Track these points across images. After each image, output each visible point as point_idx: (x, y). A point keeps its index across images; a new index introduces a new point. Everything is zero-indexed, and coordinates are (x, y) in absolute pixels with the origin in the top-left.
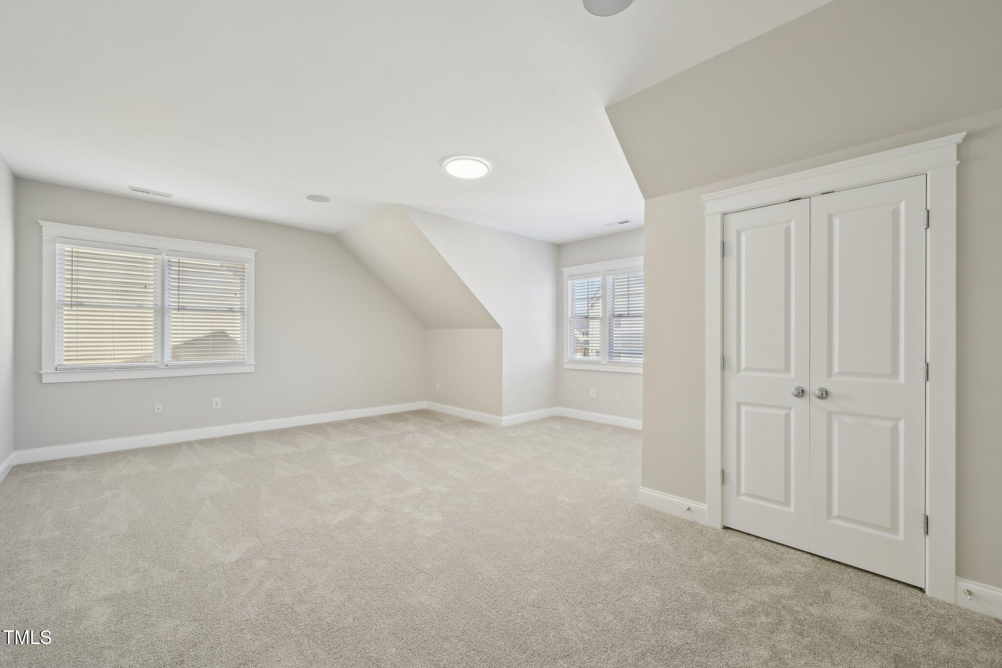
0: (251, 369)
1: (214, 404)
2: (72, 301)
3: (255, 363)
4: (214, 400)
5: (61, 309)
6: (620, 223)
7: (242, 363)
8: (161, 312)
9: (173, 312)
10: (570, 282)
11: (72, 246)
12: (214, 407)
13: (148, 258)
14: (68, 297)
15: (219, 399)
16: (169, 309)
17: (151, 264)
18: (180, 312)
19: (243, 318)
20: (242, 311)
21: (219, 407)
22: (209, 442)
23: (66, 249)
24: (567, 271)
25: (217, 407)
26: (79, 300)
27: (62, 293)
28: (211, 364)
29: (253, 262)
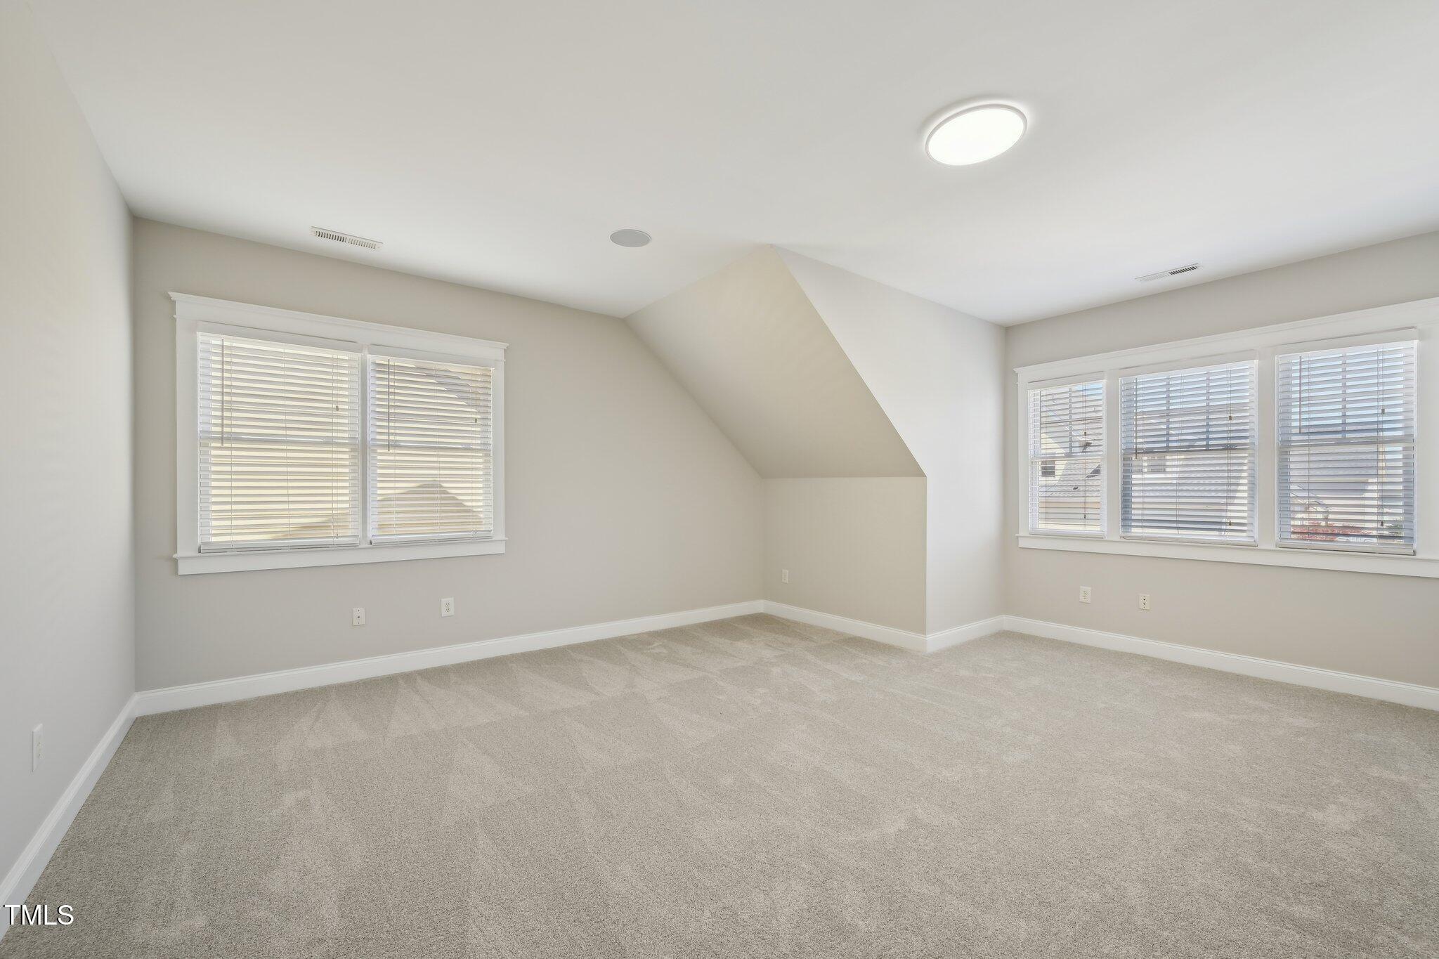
0: (501, 549)
1: (444, 607)
2: (222, 433)
3: (507, 539)
4: (444, 601)
5: (207, 445)
6: (1172, 273)
7: (485, 538)
8: (362, 449)
9: (379, 451)
10: (1031, 393)
11: (223, 336)
12: (444, 613)
13: (341, 357)
14: (216, 425)
15: (451, 600)
16: (374, 445)
17: (344, 368)
18: (391, 451)
19: (485, 462)
20: (484, 449)
21: (452, 612)
22: (438, 675)
23: (213, 342)
24: (1025, 374)
25: (449, 614)
26: (235, 430)
27: (208, 418)
28: (439, 540)
29: (502, 365)
